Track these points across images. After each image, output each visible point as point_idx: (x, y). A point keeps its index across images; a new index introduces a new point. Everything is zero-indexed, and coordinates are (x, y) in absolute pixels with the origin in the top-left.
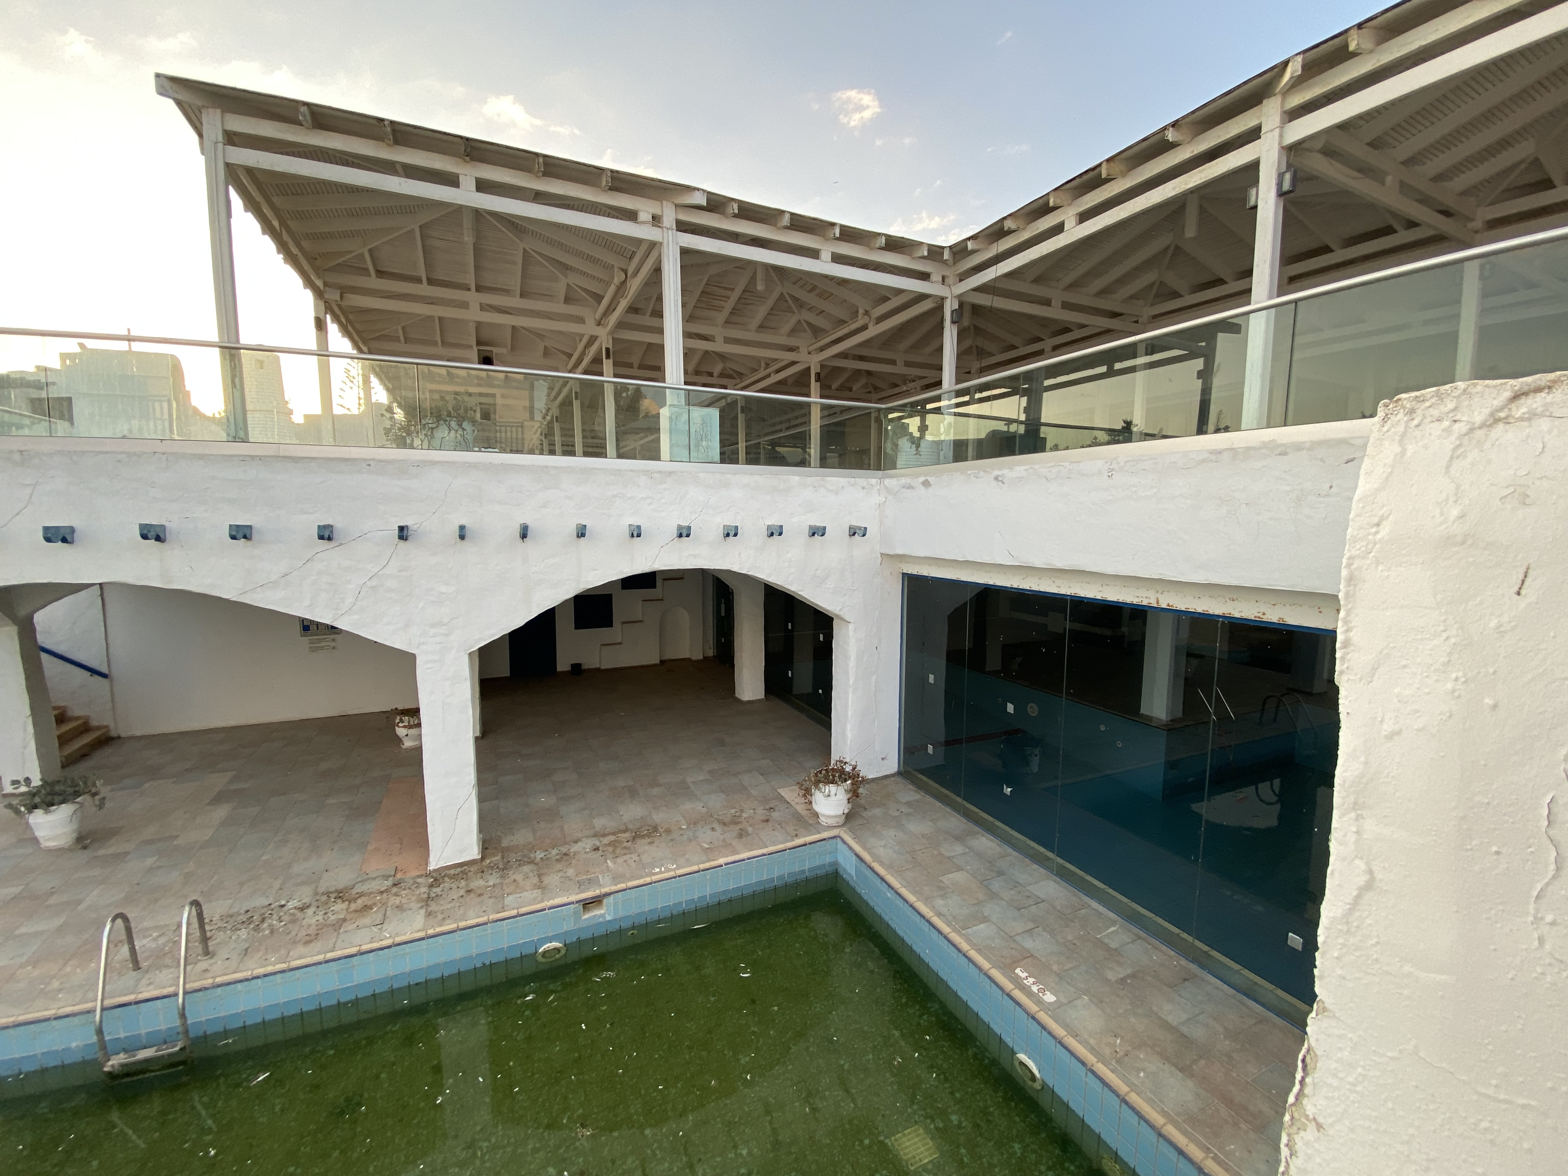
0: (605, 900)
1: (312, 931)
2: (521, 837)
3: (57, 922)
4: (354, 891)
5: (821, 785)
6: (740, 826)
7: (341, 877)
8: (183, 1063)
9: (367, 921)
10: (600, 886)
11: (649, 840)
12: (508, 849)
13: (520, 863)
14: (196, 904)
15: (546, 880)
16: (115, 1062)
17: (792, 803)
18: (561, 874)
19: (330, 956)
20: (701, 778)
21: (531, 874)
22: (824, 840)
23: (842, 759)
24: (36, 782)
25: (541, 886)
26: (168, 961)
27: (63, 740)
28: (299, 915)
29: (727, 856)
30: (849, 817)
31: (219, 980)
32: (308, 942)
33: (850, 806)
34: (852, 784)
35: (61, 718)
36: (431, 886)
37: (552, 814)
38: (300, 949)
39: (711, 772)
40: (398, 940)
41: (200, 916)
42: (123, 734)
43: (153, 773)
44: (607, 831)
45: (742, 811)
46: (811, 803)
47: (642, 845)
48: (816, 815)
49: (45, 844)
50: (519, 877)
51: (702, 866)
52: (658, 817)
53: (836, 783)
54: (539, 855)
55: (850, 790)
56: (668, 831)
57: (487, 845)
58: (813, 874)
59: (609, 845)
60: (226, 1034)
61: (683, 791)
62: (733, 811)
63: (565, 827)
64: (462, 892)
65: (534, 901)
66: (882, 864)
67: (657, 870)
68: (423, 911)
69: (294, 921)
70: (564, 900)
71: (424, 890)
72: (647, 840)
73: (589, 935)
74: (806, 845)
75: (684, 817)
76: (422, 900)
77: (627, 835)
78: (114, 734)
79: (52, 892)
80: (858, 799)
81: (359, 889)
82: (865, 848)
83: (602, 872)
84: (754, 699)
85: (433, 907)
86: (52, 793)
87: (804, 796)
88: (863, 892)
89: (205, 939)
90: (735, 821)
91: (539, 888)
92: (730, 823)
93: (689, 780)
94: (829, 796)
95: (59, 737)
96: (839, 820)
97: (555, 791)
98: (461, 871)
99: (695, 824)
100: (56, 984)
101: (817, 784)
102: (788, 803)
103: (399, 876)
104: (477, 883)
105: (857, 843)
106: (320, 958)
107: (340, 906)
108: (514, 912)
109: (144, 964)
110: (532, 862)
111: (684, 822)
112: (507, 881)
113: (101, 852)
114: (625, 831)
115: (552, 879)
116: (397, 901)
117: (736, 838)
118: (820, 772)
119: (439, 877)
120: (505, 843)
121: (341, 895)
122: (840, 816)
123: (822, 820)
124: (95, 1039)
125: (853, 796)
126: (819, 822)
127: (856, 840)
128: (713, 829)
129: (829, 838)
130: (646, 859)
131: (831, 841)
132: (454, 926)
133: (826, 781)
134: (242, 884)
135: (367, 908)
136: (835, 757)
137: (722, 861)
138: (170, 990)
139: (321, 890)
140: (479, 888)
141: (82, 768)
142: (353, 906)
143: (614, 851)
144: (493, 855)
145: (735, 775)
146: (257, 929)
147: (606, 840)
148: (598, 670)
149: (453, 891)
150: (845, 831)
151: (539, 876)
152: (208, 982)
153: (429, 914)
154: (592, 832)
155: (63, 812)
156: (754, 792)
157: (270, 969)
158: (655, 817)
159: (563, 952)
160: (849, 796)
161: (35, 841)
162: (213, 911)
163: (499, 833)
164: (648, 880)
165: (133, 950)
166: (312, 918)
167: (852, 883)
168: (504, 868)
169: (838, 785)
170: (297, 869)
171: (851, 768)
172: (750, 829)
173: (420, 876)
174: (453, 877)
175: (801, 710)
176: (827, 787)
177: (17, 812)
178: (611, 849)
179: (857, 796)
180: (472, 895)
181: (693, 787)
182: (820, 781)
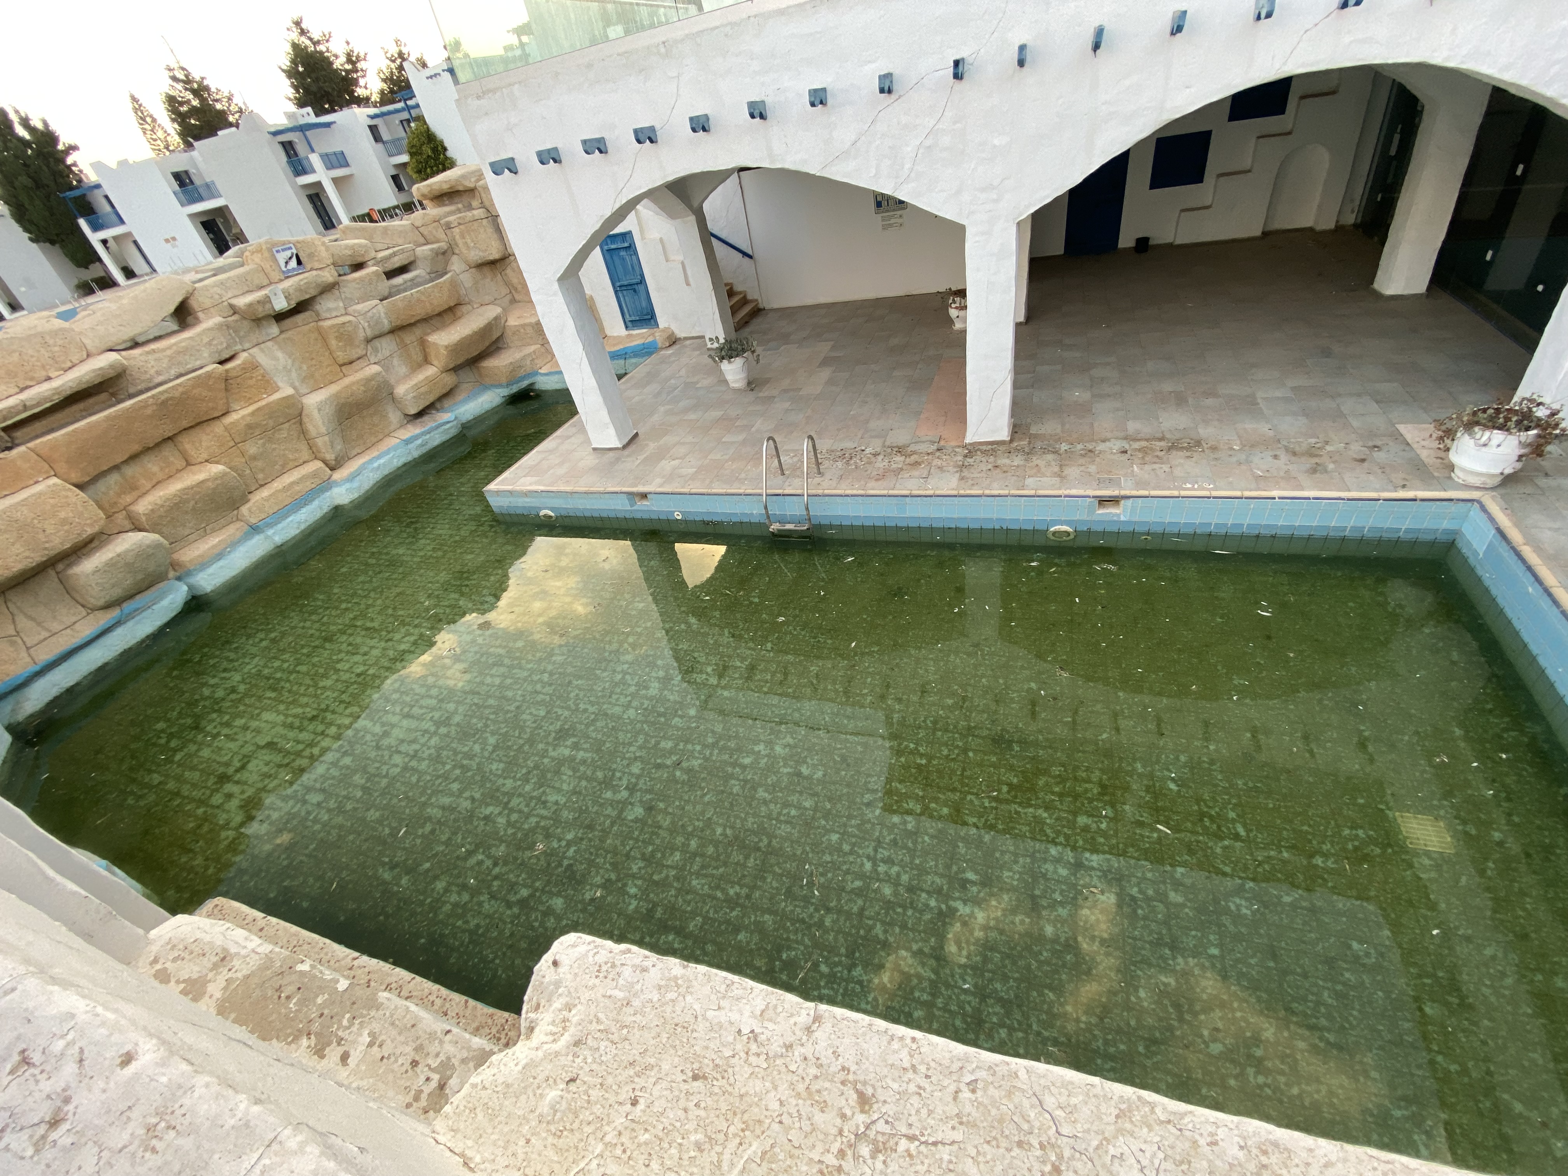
0: (1122, 502)
1: (881, 472)
2: (1049, 427)
3: (741, 437)
4: (909, 449)
5: (1476, 429)
6: (1317, 460)
7: (900, 437)
8: (809, 537)
9: (916, 473)
10: (1120, 488)
11: (1188, 454)
12: (1036, 436)
13: (1045, 451)
14: (811, 438)
15: (1068, 471)
16: (775, 527)
17: (1415, 446)
18: (1082, 468)
19: (891, 492)
20: (1278, 394)
21: (1053, 463)
22: (1451, 500)
23: (1535, 397)
24: (722, 341)
25: (1060, 476)
26: (798, 473)
27: (734, 310)
28: (873, 459)
29: (1284, 489)
30: (1508, 480)
31: (827, 492)
32: (877, 480)
33: (1519, 465)
34: (1539, 436)
35: (731, 293)
36: (966, 456)
37: (1084, 410)
38: (872, 484)
39: (1293, 389)
40: (938, 492)
41: (814, 446)
42: (767, 307)
43: (785, 338)
44: (1139, 437)
45: (1327, 443)
46: (1448, 450)
47: (1177, 458)
48: (1451, 467)
49: (732, 385)
50: (1041, 463)
51: (1247, 494)
52: (1204, 432)
53: (1508, 430)
54: (1064, 447)
55: (1530, 445)
56: (1214, 449)
57: (1016, 429)
58: (1410, 536)
59: (1139, 450)
60: (831, 527)
61: (1250, 406)
62: (1313, 440)
63: (1096, 424)
64: (990, 467)
65: (1052, 487)
66: (1538, 550)
67: (1189, 486)
68: (957, 475)
69: (869, 463)
70: (1081, 492)
71: (960, 458)
72: (1186, 453)
73: (1100, 529)
74: (1415, 500)
75: (1240, 437)
76: (958, 466)
77: (1162, 444)
78: (761, 306)
79: (738, 418)
80: (1539, 459)
81: (913, 448)
82: (1517, 525)
83: (1125, 475)
84: (1406, 292)
85: (965, 473)
86: (731, 349)
87: (1441, 439)
88: (1487, 576)
89: (818, 464)
90: (1311, 453)
91: (1059, 476)
92: (1303, 454)
93: (1260, 394)
94: (1485, 445)
95: (731, 307)
96: (1488, 481)
97: (1091, 386)
98: (991, 448)
99: (1252, 446)
100: (743, 475)
101: (1469, 426)
102: (1408, 444)
103: (942, 443)
104: (1003, 461)
105: (1507, 515)
106: (885, 492)
107: (899, 458)
108: (1032, 492)
109: (787, 472)
110: (1056, 452)
111: (1238, 442)
112: (1031, 464)
113: (761, 394)
114: (1161, 439)
115: (1072, 472)
116: (939, 463)
117: (1306, 472)
118: (1484, 411)
119: (972, 450)
120: (1033, 430)
121: (900, 450)
122: (1493, 476)
123: (1459, 476)
124: (764, 512)
125: (1532, 453)
126: (1450, 478)
127: (1509, 512)
128: (1276, 457)
129: (1458, 500)
130: (1178, 472)
131: (1461, 504)
132: (980, 492)
133: (1490, 424)
134: (839, 430)
135: (917, 464)
136: (1524, 391)
137: (1275, 493)
138: (799, 492)
139: (888, 443)
140: (1004, 465)
141: (746, 331)
142: (908, 460)
143: (1143, 458)
144: (1020, 439)
145: (1332, 397)
146: (847, 463)
147: (1136, 445)
148: (1170, 246)
149: (982, 464)
150: (1493, 497)
151: (1061, 466)
152: (820, 492)
153: (962, 478)
154: (1122, 434)
155: (738, 362)
156: (1355, 423)
157: (855, 492)
158: (1201, 431)
159: (1072, 537)
160: (1523, 451)
161: (725, 382)
162: (823, 445)
163: (1029, 420)
164: (1176, 493)
165: (780, 461)
166: (881, 463)
167: (1472, 561)
168: (1029, 453)
169: (1511, 433)
170: (873, 424)
171: (1548, 412)
172: (1331, 466)
173: (959, 447)
174: (984, 452)
175: (1488, 316)
176: (1487, 434)
177: (715, 361)
178: (1140, 455)
179: (1540, 455)
180: (998, 471)
181: (1262, 404)
182: (1477, 423)
